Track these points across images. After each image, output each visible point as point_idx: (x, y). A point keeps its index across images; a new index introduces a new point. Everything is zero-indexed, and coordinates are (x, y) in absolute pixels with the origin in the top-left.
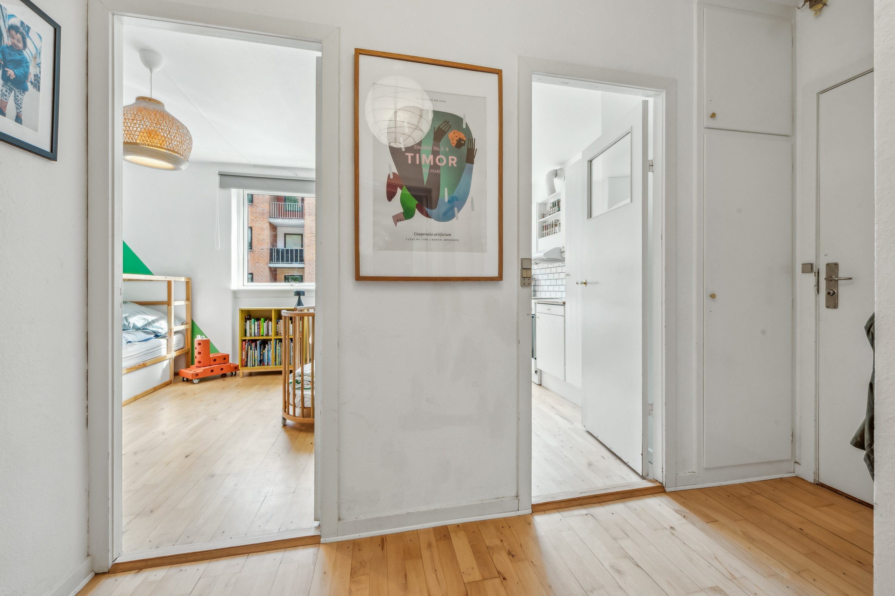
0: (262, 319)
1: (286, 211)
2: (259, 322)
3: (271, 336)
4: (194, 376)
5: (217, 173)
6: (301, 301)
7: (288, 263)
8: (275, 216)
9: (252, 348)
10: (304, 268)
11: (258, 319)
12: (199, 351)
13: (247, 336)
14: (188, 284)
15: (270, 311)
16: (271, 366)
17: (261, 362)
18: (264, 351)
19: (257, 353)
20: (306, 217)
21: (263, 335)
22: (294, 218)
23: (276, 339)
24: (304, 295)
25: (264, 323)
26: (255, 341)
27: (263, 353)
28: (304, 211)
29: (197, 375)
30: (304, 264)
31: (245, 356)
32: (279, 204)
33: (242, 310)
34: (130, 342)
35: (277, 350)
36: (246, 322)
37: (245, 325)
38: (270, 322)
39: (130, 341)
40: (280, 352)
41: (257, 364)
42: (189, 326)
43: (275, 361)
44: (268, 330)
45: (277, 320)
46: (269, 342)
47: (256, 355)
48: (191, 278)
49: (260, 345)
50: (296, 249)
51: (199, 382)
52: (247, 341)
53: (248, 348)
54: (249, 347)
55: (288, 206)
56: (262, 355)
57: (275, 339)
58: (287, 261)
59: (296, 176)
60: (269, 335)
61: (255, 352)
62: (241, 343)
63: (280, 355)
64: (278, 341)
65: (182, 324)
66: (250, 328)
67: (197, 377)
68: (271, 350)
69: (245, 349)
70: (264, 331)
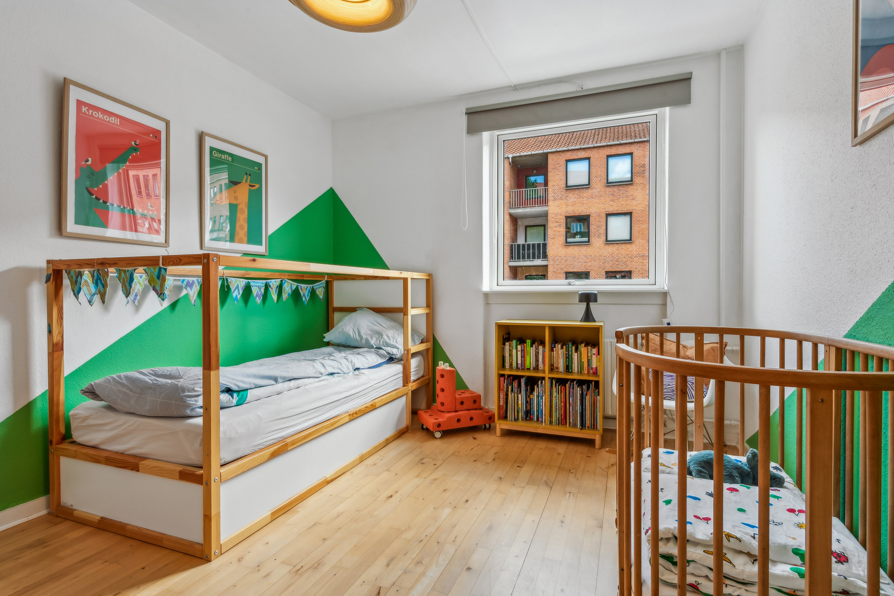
0: (529, 342)
1: (527, 199)
2: (523, 345)
3: (544, 371)
4: (436, 427)
5: (464, 111)
6: (590, 312)
7: (529, 261)
8: (515, 206)
9: (514, 389)
10: (547, 266)
11: (522, 341)
12: (443, 387)
13: (506, 367)
14: (429, 283)
15: (543, 327)
16: (544, 424)
17: (528, 415)
18: (531, 396)
19: (521, 398)
20: (550, 203)
21: (529, 369)
22: (536, 205)
23: (552, 379)
24: (596, 300)
25: (531, 348)
26: (518, 378)
27: (530, 399)
28: (548, 197)
29: (439, 425)
30: (548, 260)
31: (503, 401)
32: (520, 191)
33: (499, 325)
34: (358, 369)
35: (554, 399)
36: (504, 344)
37: (503, 350)
38: (540, 347)
39: (358, 367)
40: (558, 401)
41: (522, 417)
42: (430, 345)
43: (551, 416)
44: (537, 360)
45: (552, 344)
46: (540, 381)
47: (520, 403)
48: (432, 275)
49: (526, 385)
50: (539, 243)
51: (442, 437)
52: (506, 377)
53: (508, 388)
54: (510, 387)
55: (530, 192)
56: (529, 402)
57: (549, 378)
58: (529, 257)
59: (581, 89)
60: (538, 369)
61: (518, 397)
62: (499, 379)
63: (558, 407)
64: (554, 383)
65: (422, 342)
66: (511, 355)
67: (440, 429)
68: (544, 397)
69: (503, 390)
70: (530, 361)
